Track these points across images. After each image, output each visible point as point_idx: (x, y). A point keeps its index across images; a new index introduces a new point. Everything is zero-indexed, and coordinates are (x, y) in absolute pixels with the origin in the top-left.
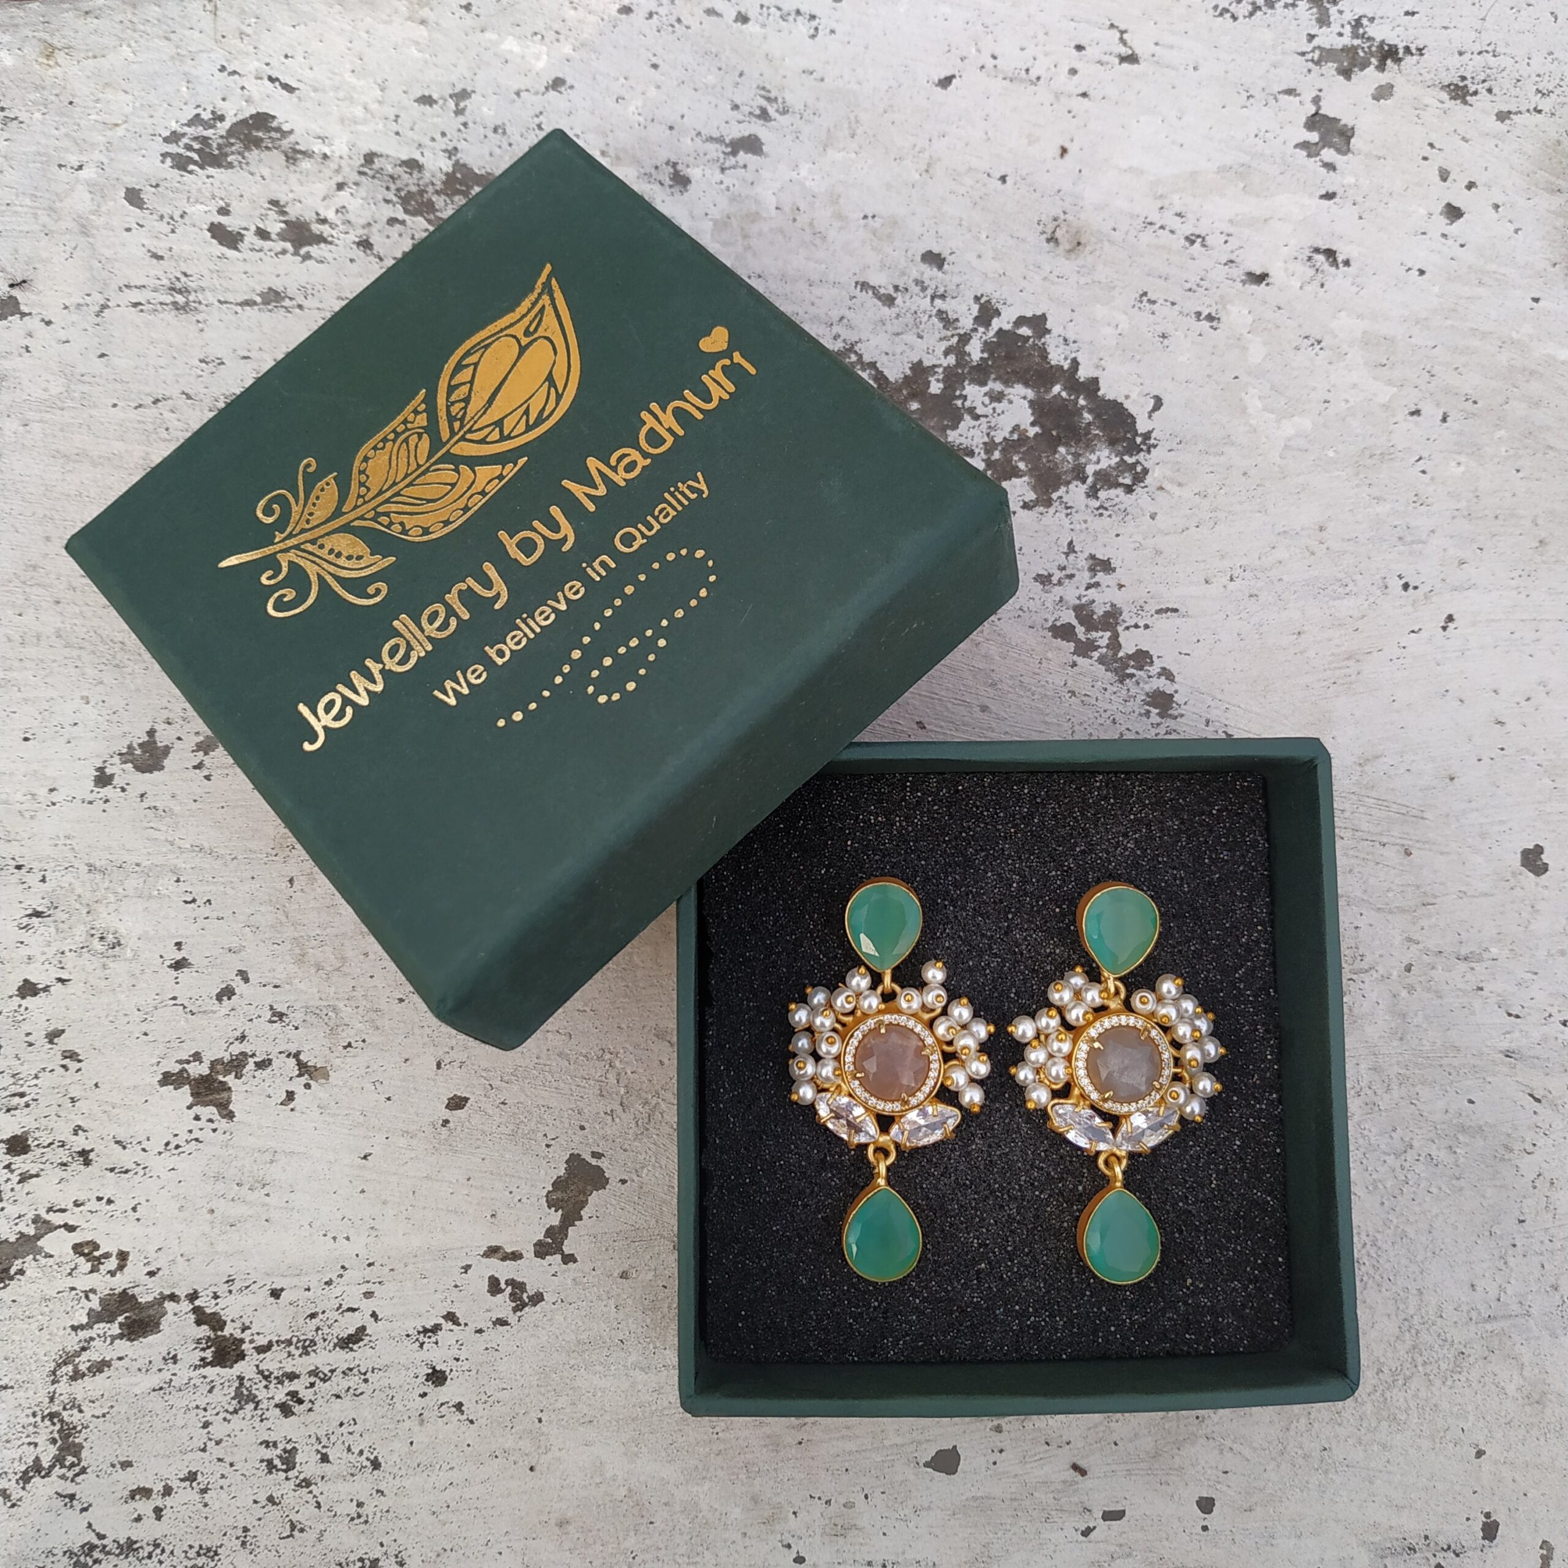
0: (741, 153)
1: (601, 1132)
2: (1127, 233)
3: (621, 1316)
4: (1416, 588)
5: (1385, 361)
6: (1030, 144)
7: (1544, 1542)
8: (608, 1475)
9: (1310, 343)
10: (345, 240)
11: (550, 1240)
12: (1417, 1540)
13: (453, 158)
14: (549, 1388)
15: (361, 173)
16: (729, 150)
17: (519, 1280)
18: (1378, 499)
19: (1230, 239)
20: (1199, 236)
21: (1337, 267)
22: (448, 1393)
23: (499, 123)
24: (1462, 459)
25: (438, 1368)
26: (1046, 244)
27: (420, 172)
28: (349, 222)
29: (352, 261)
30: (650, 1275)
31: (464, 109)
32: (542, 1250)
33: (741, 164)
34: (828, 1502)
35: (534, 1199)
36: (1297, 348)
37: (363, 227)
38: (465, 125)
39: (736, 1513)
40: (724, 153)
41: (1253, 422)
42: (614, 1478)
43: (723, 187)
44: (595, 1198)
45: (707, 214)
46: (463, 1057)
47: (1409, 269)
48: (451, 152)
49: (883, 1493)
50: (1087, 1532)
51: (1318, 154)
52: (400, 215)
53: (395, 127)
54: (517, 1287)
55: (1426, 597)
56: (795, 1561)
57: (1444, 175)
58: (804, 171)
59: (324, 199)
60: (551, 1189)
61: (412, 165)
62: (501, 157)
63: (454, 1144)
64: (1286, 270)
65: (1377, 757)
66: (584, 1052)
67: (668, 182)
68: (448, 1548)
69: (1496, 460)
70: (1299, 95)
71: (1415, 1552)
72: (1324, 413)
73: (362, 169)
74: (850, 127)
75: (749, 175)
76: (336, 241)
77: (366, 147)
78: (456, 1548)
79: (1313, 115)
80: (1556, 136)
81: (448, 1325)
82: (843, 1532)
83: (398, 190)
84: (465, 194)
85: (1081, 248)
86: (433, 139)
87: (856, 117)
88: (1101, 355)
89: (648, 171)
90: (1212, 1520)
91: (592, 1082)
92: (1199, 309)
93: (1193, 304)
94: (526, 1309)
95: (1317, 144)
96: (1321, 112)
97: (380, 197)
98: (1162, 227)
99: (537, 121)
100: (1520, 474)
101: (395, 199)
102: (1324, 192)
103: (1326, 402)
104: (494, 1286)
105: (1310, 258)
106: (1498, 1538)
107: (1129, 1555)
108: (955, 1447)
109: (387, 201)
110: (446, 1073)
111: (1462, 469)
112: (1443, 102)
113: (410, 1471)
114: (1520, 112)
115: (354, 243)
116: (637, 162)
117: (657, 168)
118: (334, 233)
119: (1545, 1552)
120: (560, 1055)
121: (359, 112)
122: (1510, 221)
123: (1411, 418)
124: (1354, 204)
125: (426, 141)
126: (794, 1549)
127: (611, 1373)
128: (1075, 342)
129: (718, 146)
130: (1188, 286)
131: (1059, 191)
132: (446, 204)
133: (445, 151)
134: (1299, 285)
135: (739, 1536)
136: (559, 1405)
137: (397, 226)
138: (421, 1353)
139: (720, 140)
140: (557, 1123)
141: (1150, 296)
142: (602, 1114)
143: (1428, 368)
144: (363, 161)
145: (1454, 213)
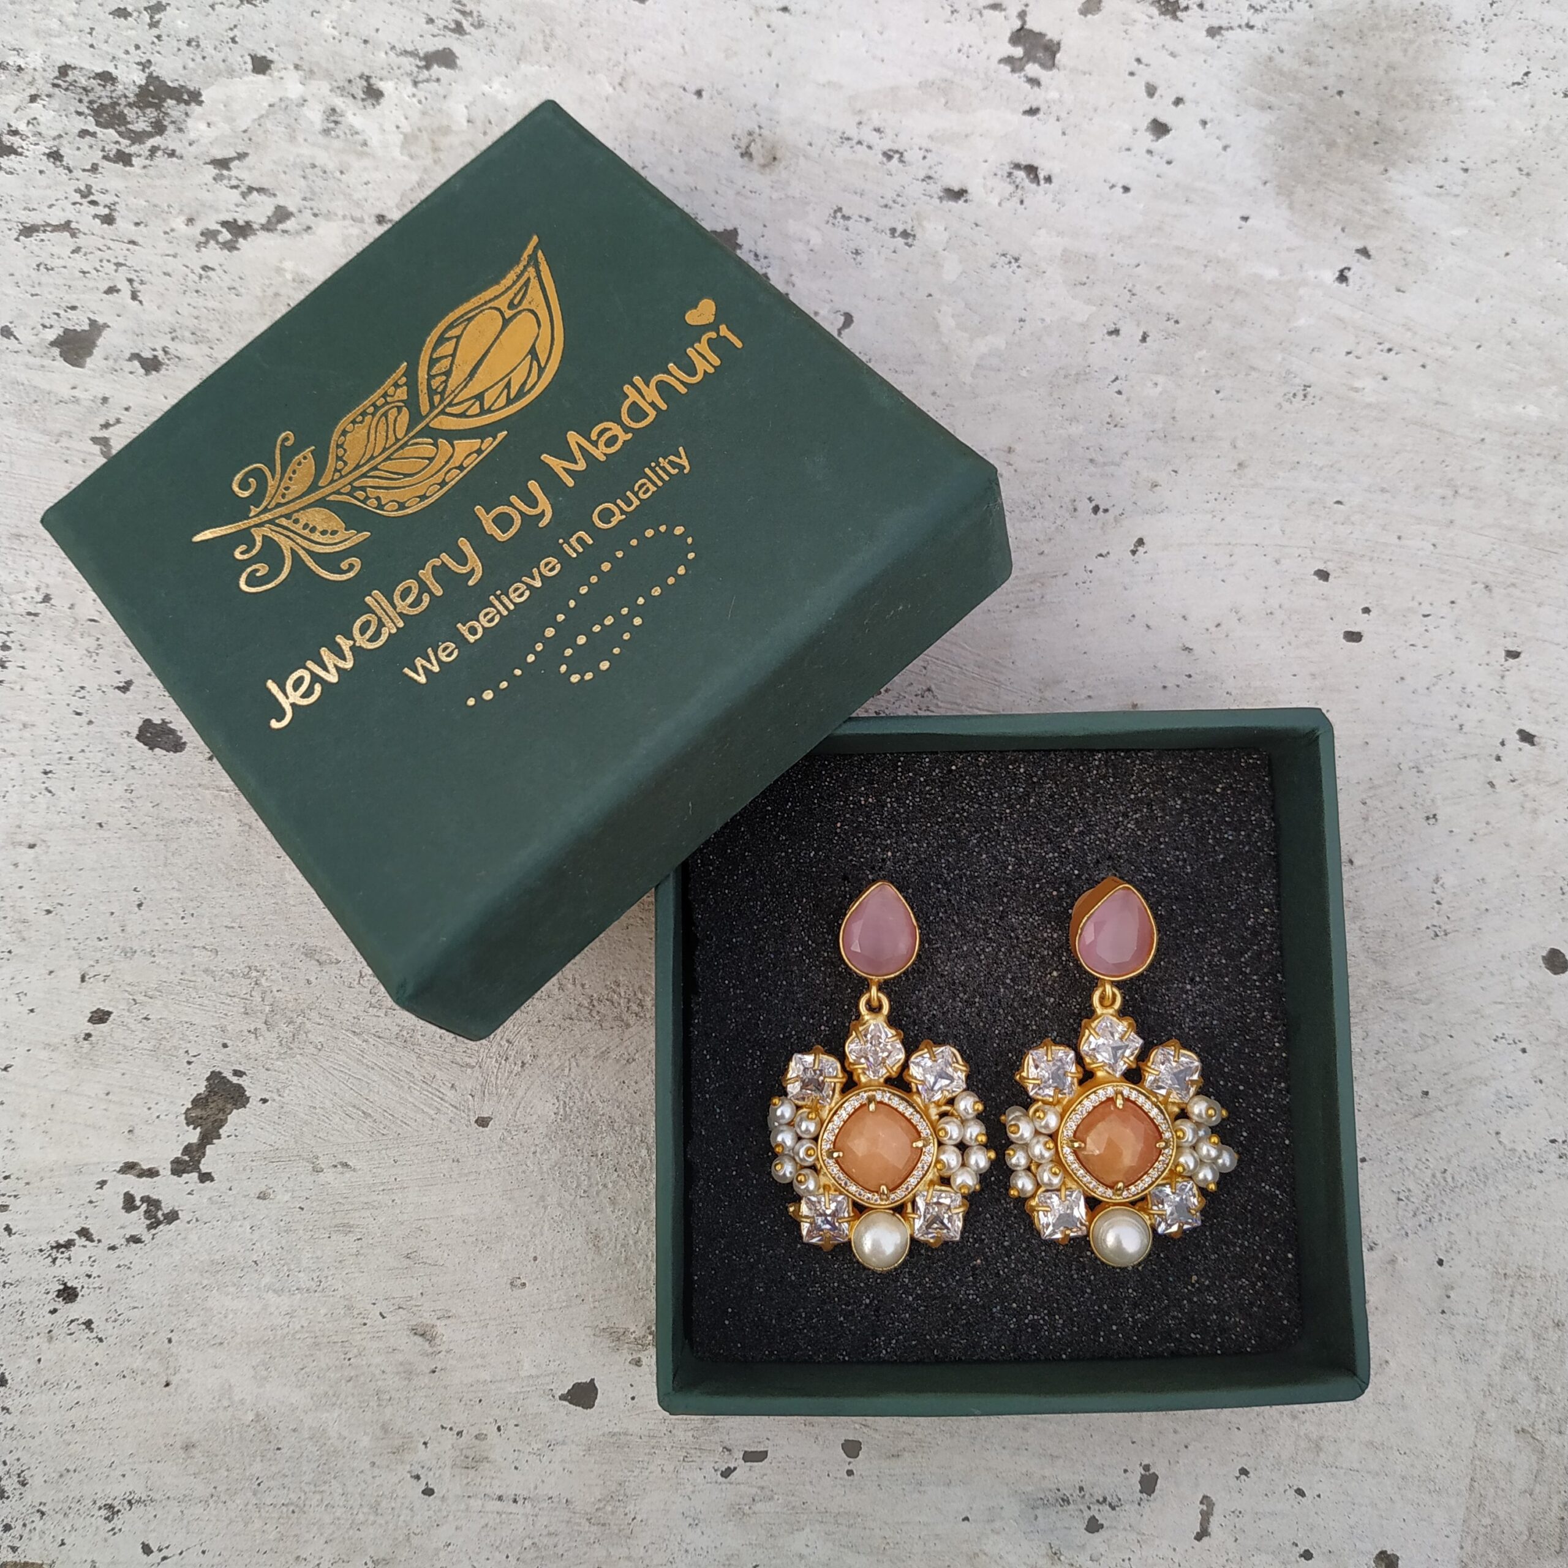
0: (435, 67)
1: (244, 1050)
2: (823, 149)
3: (256, 1236)
4: (1106, 511)
5: (1085, 280)
6: (727, 57)
7: (1205, 1497)
8: (236, 1399)
9: (1007, 260)
10: (34, 153)
11: (186, 1158)
12: (1071, 1491)
13: (147, 71)
14: (181, 1308)
15: (55, 85)
16: (423, 63)
17: (155, 1197)
18: (1073, 420)
19: (929, 155)
20: (897, 152)
21: (1038, 184)
22: (78, 1310)
23: (192, 35)
24: (1160, 379)
25: (69, 1285)
26: (740, 159)
27: (113, 85)
28: (40, 134)
29: (41, 172)
30: (287, 1197)
31: (158, 22)
32: (179, 1168)
33: (434, 77)
34: (460, 1433)
35: (172, 1116)
36: (993, 266)
37: (54, 139)
38: (159, 37)
39: (365, 1441)
40: (418, 66)
41: (945, 340)
42: (242, 1402)
43: (415, 100)
44: (236, 1117)
45: (398, 127)
46: (107, 970)
47: (1113, 186)
48: (145, 65)
49: (516, 1425)
50: (727, 1473)
51: (1022, 69)
52: (92, 127)
53: (89, 40)
54: (153, 1204)
55: (1116, 520)
56: (424, 1492)
57: (1151, 91)
58: (496, 85)
59: (16, 111)
60: (190, 1106)
61: (106, 78)
62: (195, 70)
63: (96, 1058)
64: (985, 185)
65: (1058, 682)
66: (230, 968)
67: (360, 95)
68: (72, 1468)
69: (1197, 380)
70: (1005, 10)
71: (1069, 1503)
72: (1018, 332)
73: (56, 81)
74: (544, 41)
75: (441, 91)
76: (26, 153)
77: (61, 59)
78: (79, 1469)
79: (1019, 30)
80: (1268, 52)
81: (83, 1241)
82: (474, 1464)
83: (91, 102)
84: (158, 107)
85: (776, 163)
86: (127, 52)
87: (552, 30)
88: (793, 270)
89: (341, 84)
90: (858, 1465)
91: (236, 1000)
92: (894, 226)
93: (888, 220)
94: (161, 1227)
95: (1021, 59)
96: (1027, 26)
97: (72, 109)
98: (860, 143)
99: (231, 34)
100: (1221, 395)
101: (87, 111)
102: (1027, 108)
103: (1021, 320)
104: (129, 1203)
105: (1010, 174)
106: (1157, 1492)
107: (771, 1499)
108: (592, 1380)
109: (79, 114)
110: (90, 986)
111: (1159, 389)
112: (1151, 18)
113: (37, 1390)
114: (1231, 28)
115: (44, 154)
116: (329, 75)
117: (350, 81)
118: (24, 144)
119: (1205, 1508)
120: (206, 971)
121: (54, 24)
122: (1218, 138)
123: (1107, 337)
124: (1058, 120)
125: (120, 54)
126: (423, 1481)
127: (244, 1294)
128: (766, 257)
129: (411, 59)
130: (883, 202)
131: (755, 106)
132: (138, 117)
133: (138, 64)
134: (997, 201)
135: (367, 1466)
136: (189, 1326)
137: (88, 138)
138: (53, 1268)
139: (414, 54)
140: (199, 1039)
141: (845, 211)
142: (246, 1033)
143: (1129, 286)
144: (57, 74)
145: (1160, 129)
